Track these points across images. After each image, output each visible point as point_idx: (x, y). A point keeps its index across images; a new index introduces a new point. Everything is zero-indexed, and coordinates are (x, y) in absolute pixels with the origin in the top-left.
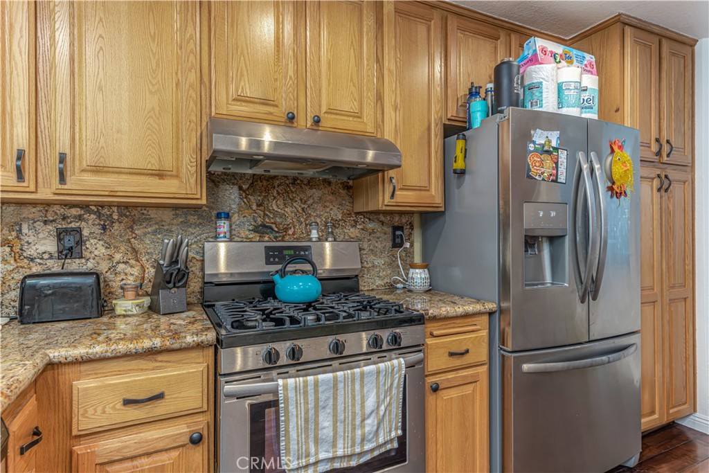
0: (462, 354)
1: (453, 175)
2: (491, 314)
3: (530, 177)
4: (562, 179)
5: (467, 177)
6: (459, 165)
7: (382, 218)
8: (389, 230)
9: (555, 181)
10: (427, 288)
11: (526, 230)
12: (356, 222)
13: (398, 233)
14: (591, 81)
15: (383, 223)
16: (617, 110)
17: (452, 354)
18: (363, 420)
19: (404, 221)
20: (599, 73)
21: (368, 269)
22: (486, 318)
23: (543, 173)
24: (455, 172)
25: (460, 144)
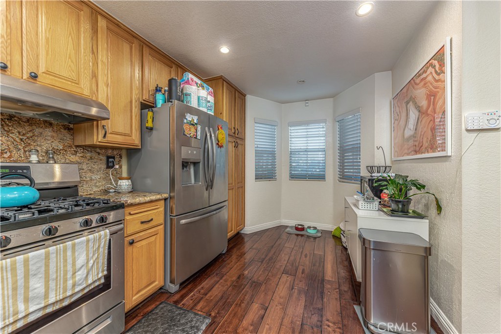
0: (149, 221)
1: (146, 130)
2: (165, 199)
3: (184, 134)
4: (199, 137)
5: (154, 132)
6: (150, 124)
7: (98, 150)
8: (104, 158)
9: (196, 138)
10: (130, 190)
11: (183, 159)
12: (76, 152)
13: (110, 160)
14: (211, 99)
15: (99, 154)
16: (221, 114)
17: (142, 223)
18: (74, 273)
19: (115, 153)
20: (215, 97)
21: (87, 182)
22: (163, 202)
23: (190, 134)
24: (147, 128)
25: (150, 114)
